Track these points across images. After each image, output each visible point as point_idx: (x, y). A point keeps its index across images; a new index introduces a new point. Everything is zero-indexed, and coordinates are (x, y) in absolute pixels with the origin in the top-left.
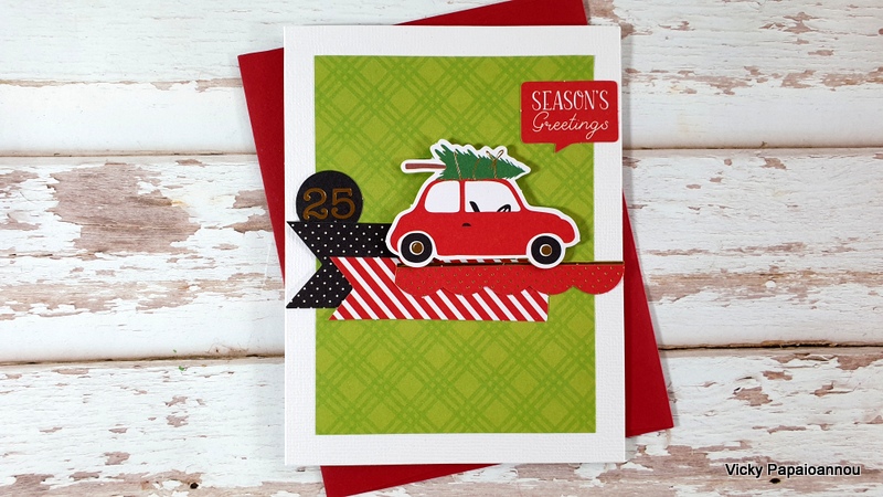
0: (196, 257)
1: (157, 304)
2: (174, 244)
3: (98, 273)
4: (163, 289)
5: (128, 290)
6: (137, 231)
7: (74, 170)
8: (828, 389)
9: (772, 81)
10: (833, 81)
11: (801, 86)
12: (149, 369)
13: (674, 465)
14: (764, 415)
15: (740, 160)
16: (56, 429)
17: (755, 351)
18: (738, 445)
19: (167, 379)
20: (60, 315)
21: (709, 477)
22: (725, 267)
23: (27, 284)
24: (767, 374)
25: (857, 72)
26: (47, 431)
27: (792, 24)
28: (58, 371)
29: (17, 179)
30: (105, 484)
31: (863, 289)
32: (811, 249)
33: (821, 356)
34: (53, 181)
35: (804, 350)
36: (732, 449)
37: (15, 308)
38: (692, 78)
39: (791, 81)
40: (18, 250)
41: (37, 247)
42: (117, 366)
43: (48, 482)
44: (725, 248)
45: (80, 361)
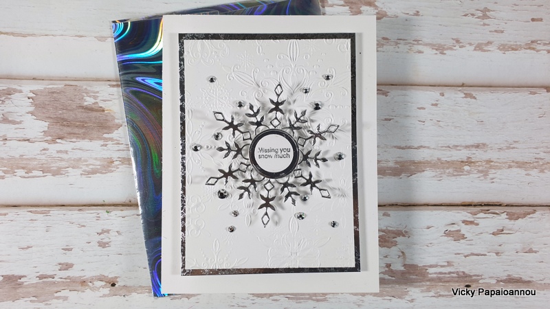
0: (119, 144)
1: (94, 172)
2: (105, 136)
3: (58, 152)
4: (98, 163)
5: (76, 163)
6: (83, 127)
7: (45, 88)
8: (501, 231)
9: (468, 47)
10: (504, 48)
11: (485, 51)
12: (87, 212)
13: (407, 275)
14: (462, 246)
15: (449, 93)
16: (29, 247)
17: (457, 208)
18: (446, 264)
19: (98, 218)
20: (33, 177)
21: (428, 283)
22: (440, 157)
23: (13, 158)
24: (464, 222)
25: (518, 43)
26: (23, 249)
27: (480, 14)
28: (31, 212)
29: (9, 93)
30: (58, 282)
31: (522, 172)
32: (491, 147)
33: (497, 211)
34: (31, 95)
35: (486, 208)
36: (442, 266)
37: (5, 172)
38: (421, 44)
39: (479, 47)
40: (9, 136)
41: (21, 135)
42: (67, 210)
43: (22, 280)
44: (440, 145)
45: (45, 206)
